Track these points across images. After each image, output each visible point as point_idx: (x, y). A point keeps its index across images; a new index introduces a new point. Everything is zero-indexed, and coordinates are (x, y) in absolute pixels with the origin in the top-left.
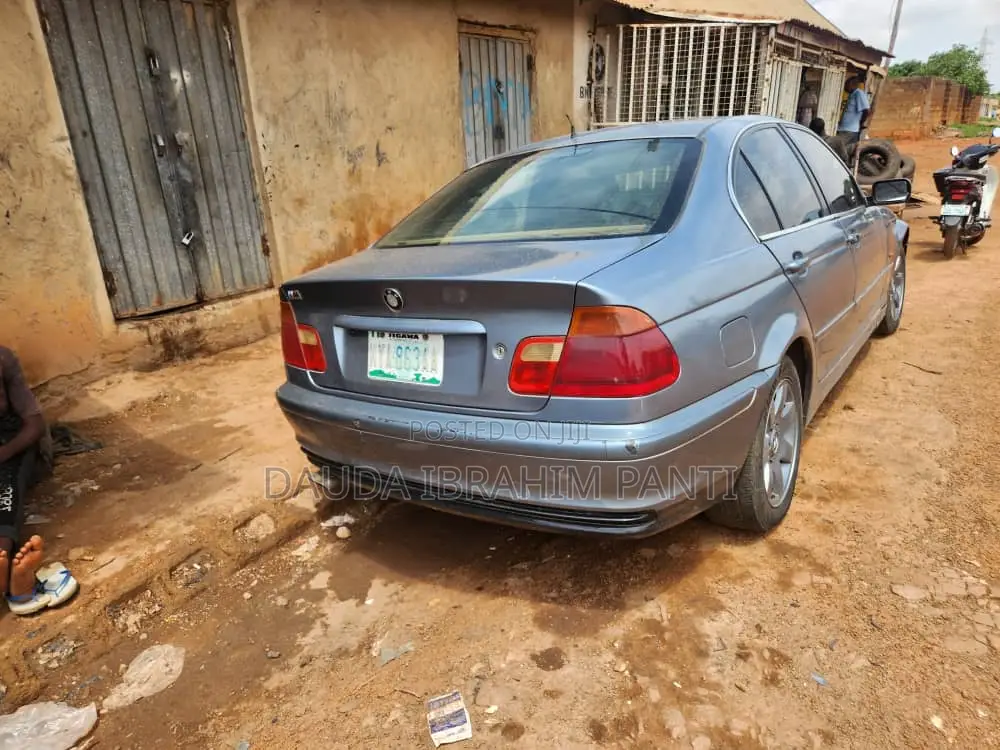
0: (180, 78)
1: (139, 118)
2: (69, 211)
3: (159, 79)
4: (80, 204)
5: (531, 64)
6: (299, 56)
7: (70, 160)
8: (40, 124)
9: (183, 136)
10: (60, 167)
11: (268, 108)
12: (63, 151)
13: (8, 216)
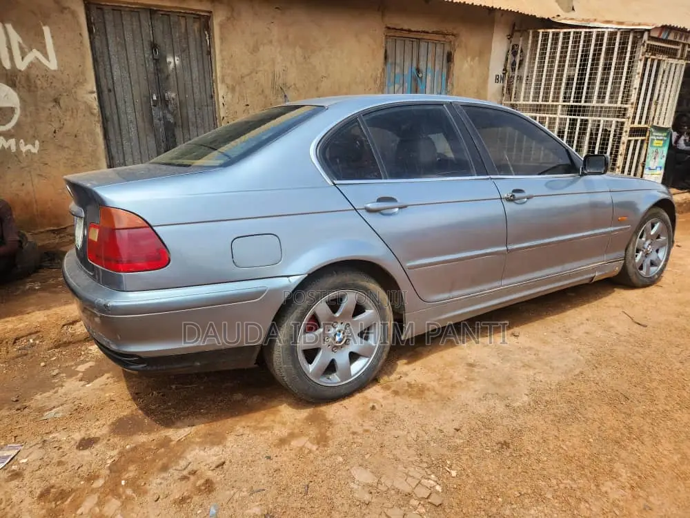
0: (173, 61)
1: (143, 83)
2: (92, 133)
3: (159, 62)
4: (99, 130)
5: (450, 58)
6: (255, 50)
7: (95, 104)
8: (79, 83)
9: (171, 95)
10: (89, 108)
11: (229, 81)
12: (93, 99)
13: (55, 132)
